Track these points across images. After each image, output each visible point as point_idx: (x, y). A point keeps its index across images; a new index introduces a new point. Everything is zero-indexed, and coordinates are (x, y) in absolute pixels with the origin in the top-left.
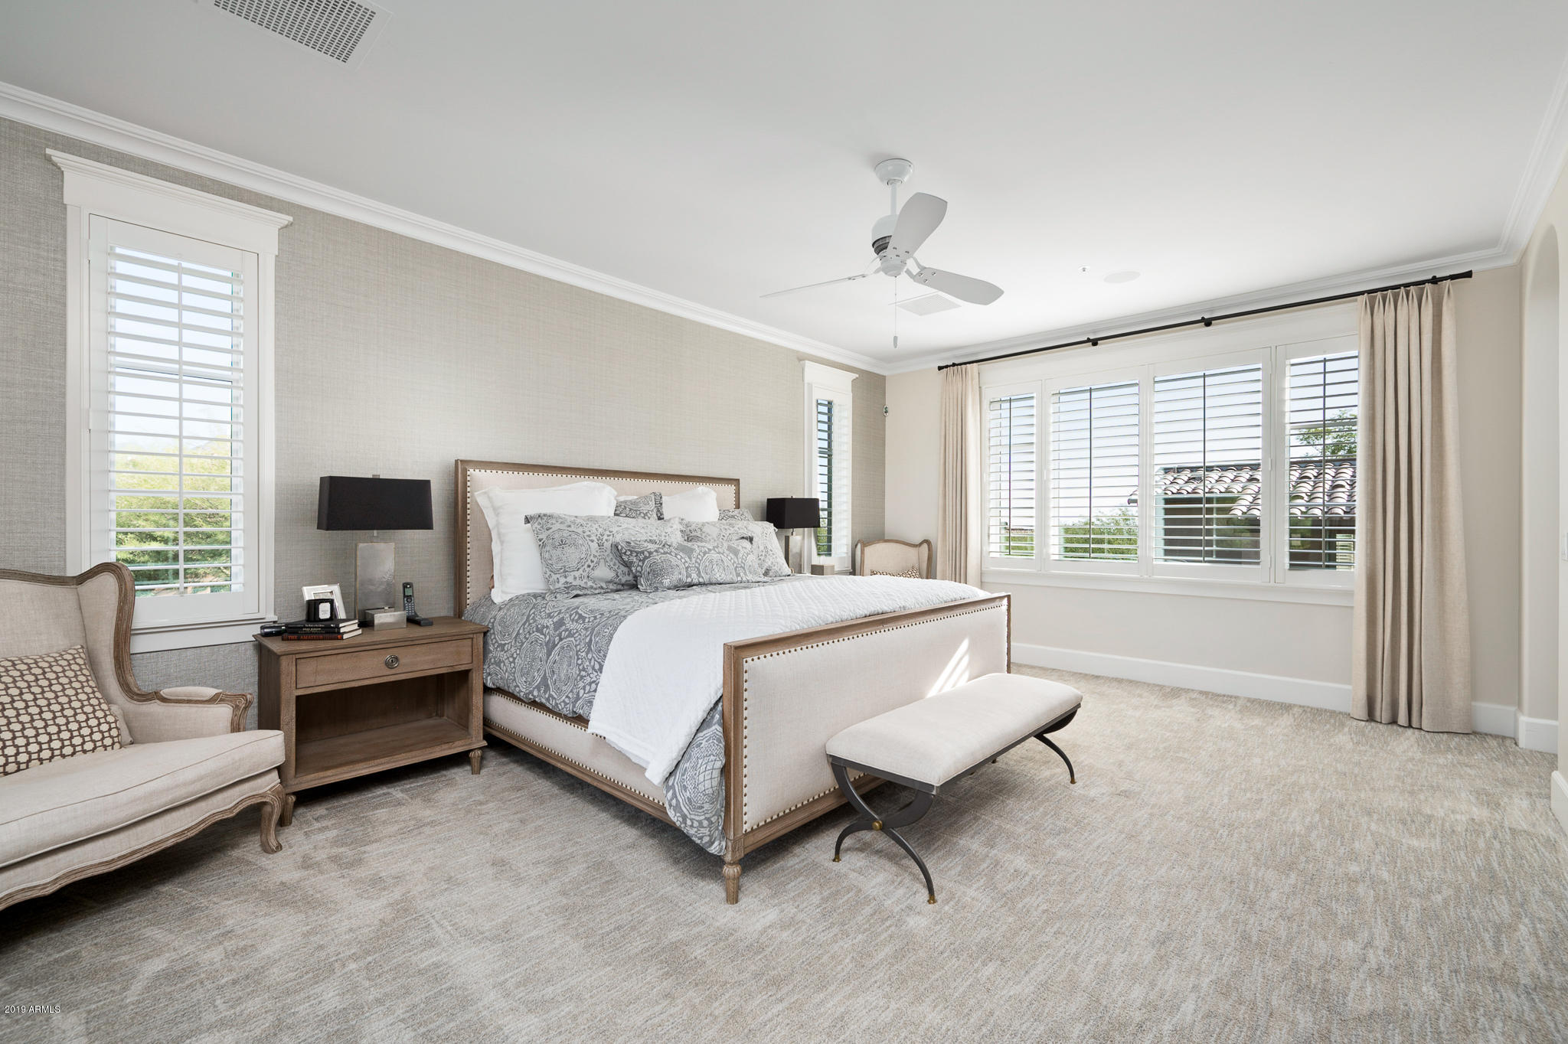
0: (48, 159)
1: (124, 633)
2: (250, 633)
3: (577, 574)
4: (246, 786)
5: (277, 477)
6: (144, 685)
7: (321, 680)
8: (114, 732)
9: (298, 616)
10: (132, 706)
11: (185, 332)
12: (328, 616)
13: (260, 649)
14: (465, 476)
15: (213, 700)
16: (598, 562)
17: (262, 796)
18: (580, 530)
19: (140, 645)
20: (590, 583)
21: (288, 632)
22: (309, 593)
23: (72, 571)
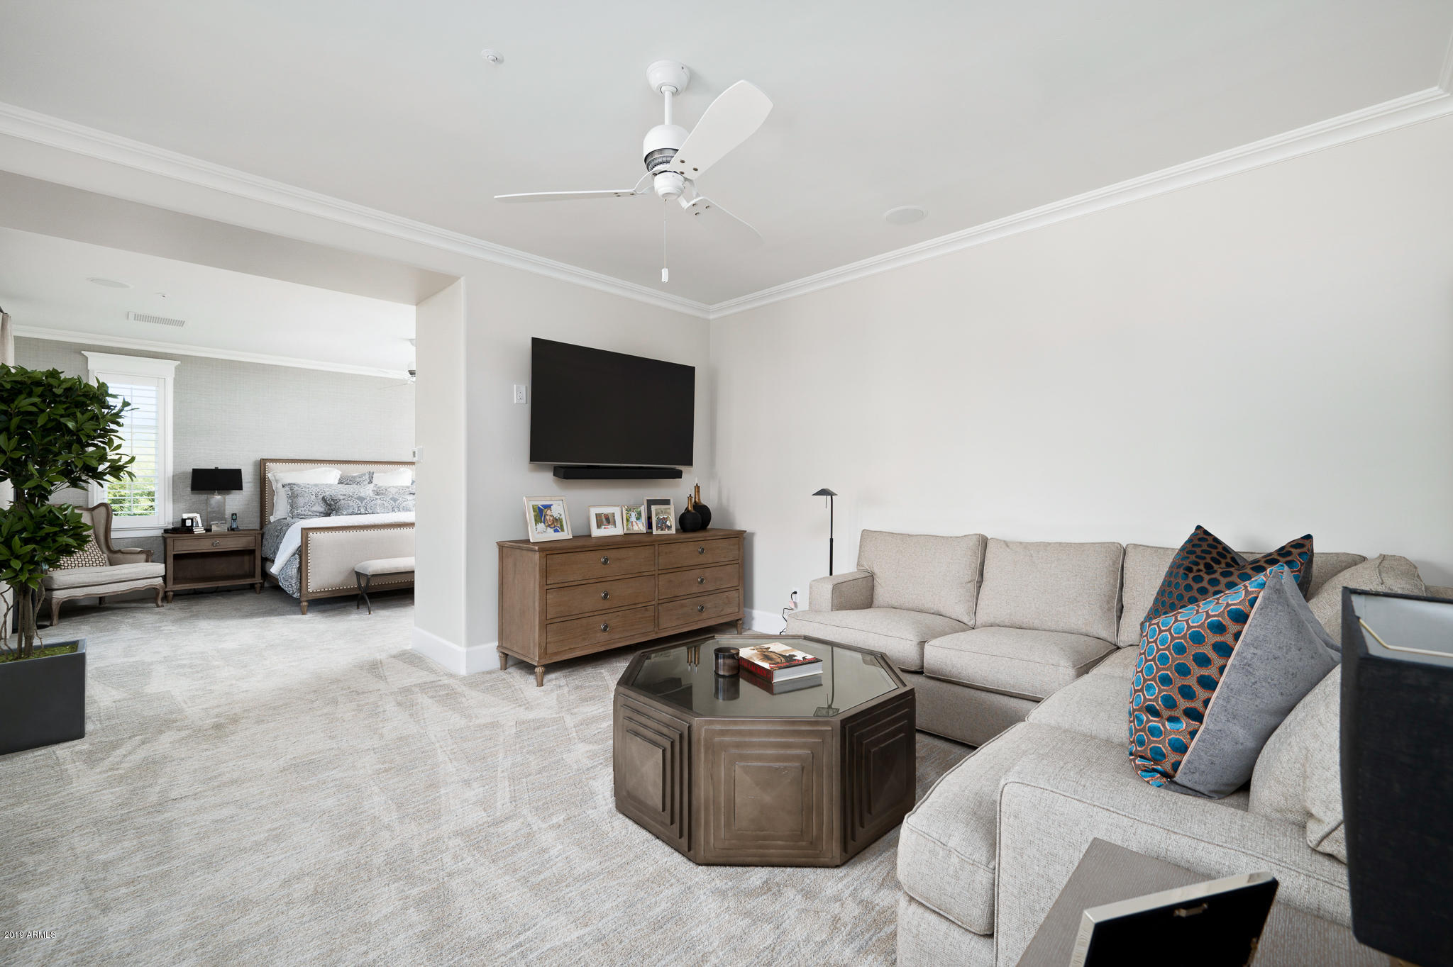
0: (83, 355)
1: (108, 529)
2: (159, 533)
3: (303, 509)
4: (149, 580)
5: (174, 469)
6: (116, 548)
7: (185, 548)
8: (104, 562)
9: (179, 525)
10: (111, 555)
11: (134, 391)
12: (190, 525)
13: (165, 539)
14: (265, 466)
15: (140, 552)
16: (315, 504)
17: (156, 585)
18: (307, 490)
19: (113, 535)
20: (310, 513)
21: (174, 531)
22: (185, 516)
23: (90, 506)
